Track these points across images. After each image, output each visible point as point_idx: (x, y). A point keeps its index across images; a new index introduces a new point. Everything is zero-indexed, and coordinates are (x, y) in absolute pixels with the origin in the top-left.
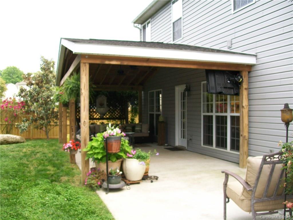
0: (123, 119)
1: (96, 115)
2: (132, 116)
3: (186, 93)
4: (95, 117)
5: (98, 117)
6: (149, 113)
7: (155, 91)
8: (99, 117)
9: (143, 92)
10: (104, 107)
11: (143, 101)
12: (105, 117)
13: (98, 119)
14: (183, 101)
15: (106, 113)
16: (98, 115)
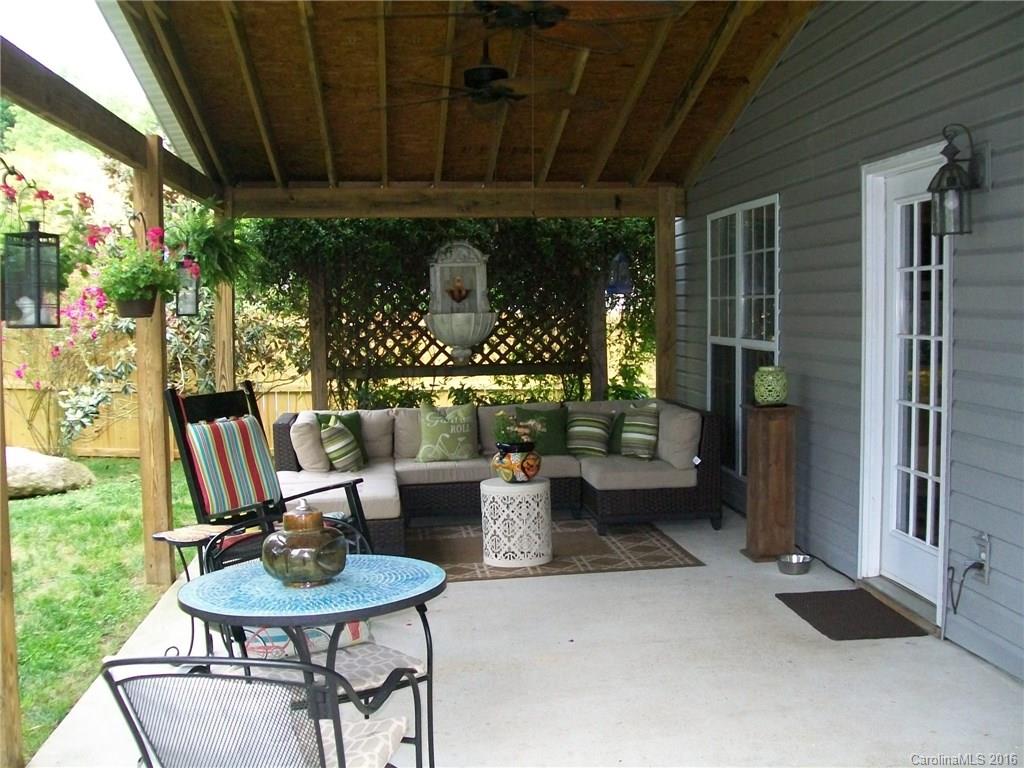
0: (581, 370)
1: (434, 349)
2: (629, 354)
3: (951, 203)
4: (425, 359)
5: (442, 359)
6: (711, 340)
7: (739, 211)
8: (450, 358)
9: (679, 225)
10: (473, 309)
11: (681, 272)
12: (478, 358)
13: (446, 371)
14: (916, 270)
15: (486, 341)
16: (442, 350)
